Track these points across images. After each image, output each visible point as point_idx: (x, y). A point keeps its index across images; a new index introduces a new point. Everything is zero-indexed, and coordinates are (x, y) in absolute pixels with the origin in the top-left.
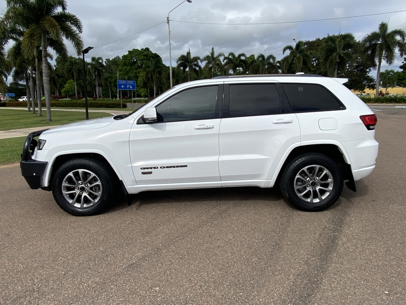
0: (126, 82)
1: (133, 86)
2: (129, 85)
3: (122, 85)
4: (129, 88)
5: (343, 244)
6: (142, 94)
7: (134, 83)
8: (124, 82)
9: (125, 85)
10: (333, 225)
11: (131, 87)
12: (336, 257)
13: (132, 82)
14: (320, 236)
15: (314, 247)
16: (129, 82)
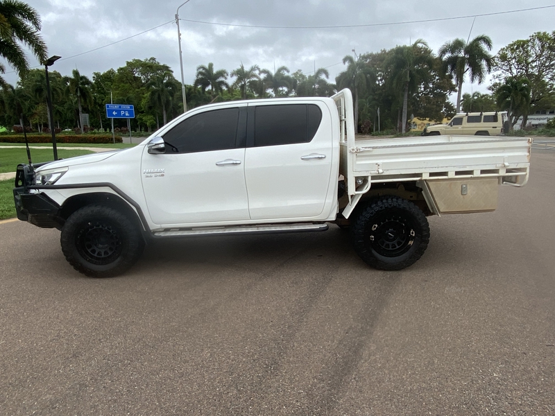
0: (120, 107)
1: (130, 112)
2: (125, 111)
3: (113, 110)
4: (124, 115)
5: (370, 355)
7: (131, 107)
8: (116, 107)
9: (119, 111)
10: (362, 323)
11: (127, 114)
12: (355, 378)
13: (128, 107)
14: (340, 343)
15: (326, 365)
16: (124, 106)
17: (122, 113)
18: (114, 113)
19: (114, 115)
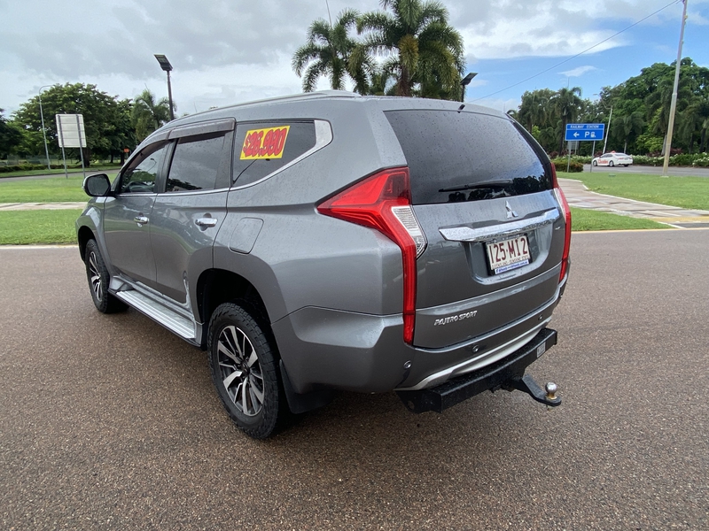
0: (585, 127)
1: (597, 133)
2: (590, 131)
3: (574, 132)
4: (589, 137)
6: (651, 149)
7: (600, 127)
8: (580, 127)
9: (581, 133)
11: (593, 136)
13: (596, 126)
16: (590, 126)
17: (586, 134)
18: (575, 135)
19: (575, 138)
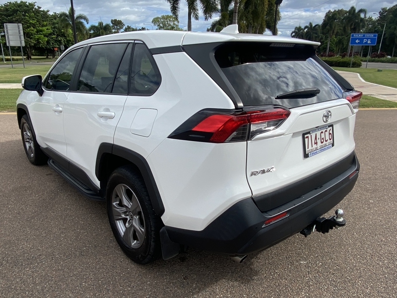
0: (364, 36)
1: (372, 40)
2: (367, 39)
3: (356, 39)
4: (366, 43)
7: (374, 36)
8: (360, 36)
9: (361, 40)
11: (369, 42)
13: (372, 35)
16: (368, 35)
17: (365, 41)
18: (357, 41)
19: (356, 44)
